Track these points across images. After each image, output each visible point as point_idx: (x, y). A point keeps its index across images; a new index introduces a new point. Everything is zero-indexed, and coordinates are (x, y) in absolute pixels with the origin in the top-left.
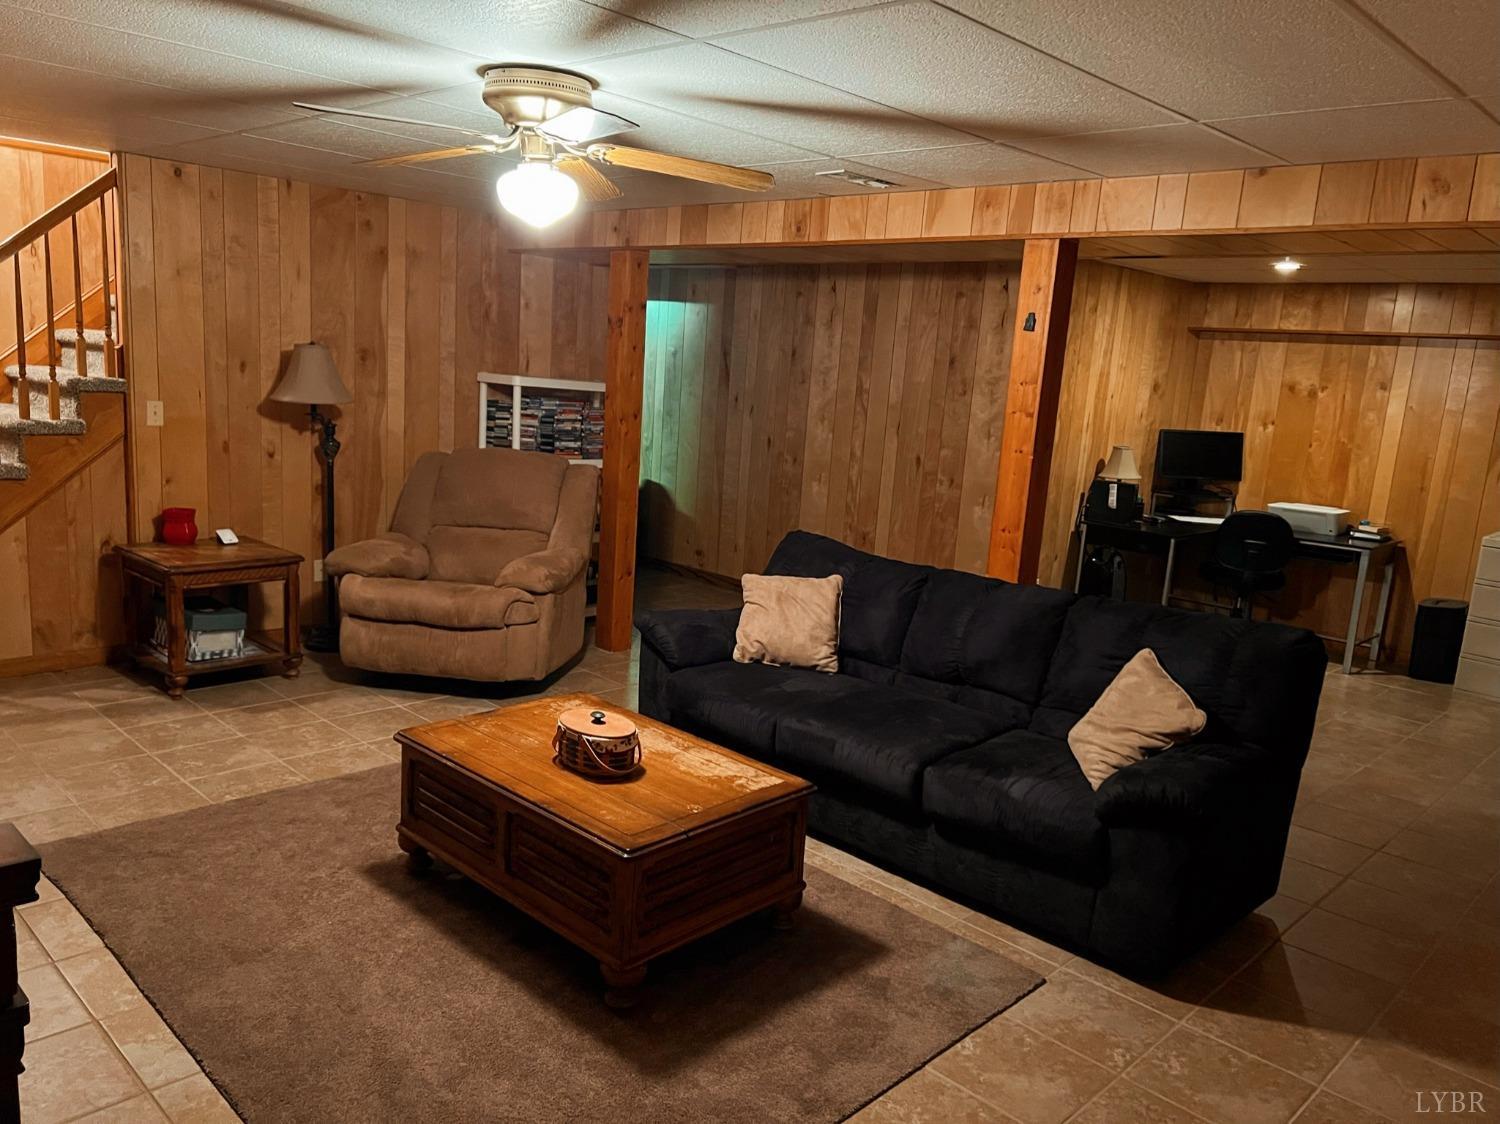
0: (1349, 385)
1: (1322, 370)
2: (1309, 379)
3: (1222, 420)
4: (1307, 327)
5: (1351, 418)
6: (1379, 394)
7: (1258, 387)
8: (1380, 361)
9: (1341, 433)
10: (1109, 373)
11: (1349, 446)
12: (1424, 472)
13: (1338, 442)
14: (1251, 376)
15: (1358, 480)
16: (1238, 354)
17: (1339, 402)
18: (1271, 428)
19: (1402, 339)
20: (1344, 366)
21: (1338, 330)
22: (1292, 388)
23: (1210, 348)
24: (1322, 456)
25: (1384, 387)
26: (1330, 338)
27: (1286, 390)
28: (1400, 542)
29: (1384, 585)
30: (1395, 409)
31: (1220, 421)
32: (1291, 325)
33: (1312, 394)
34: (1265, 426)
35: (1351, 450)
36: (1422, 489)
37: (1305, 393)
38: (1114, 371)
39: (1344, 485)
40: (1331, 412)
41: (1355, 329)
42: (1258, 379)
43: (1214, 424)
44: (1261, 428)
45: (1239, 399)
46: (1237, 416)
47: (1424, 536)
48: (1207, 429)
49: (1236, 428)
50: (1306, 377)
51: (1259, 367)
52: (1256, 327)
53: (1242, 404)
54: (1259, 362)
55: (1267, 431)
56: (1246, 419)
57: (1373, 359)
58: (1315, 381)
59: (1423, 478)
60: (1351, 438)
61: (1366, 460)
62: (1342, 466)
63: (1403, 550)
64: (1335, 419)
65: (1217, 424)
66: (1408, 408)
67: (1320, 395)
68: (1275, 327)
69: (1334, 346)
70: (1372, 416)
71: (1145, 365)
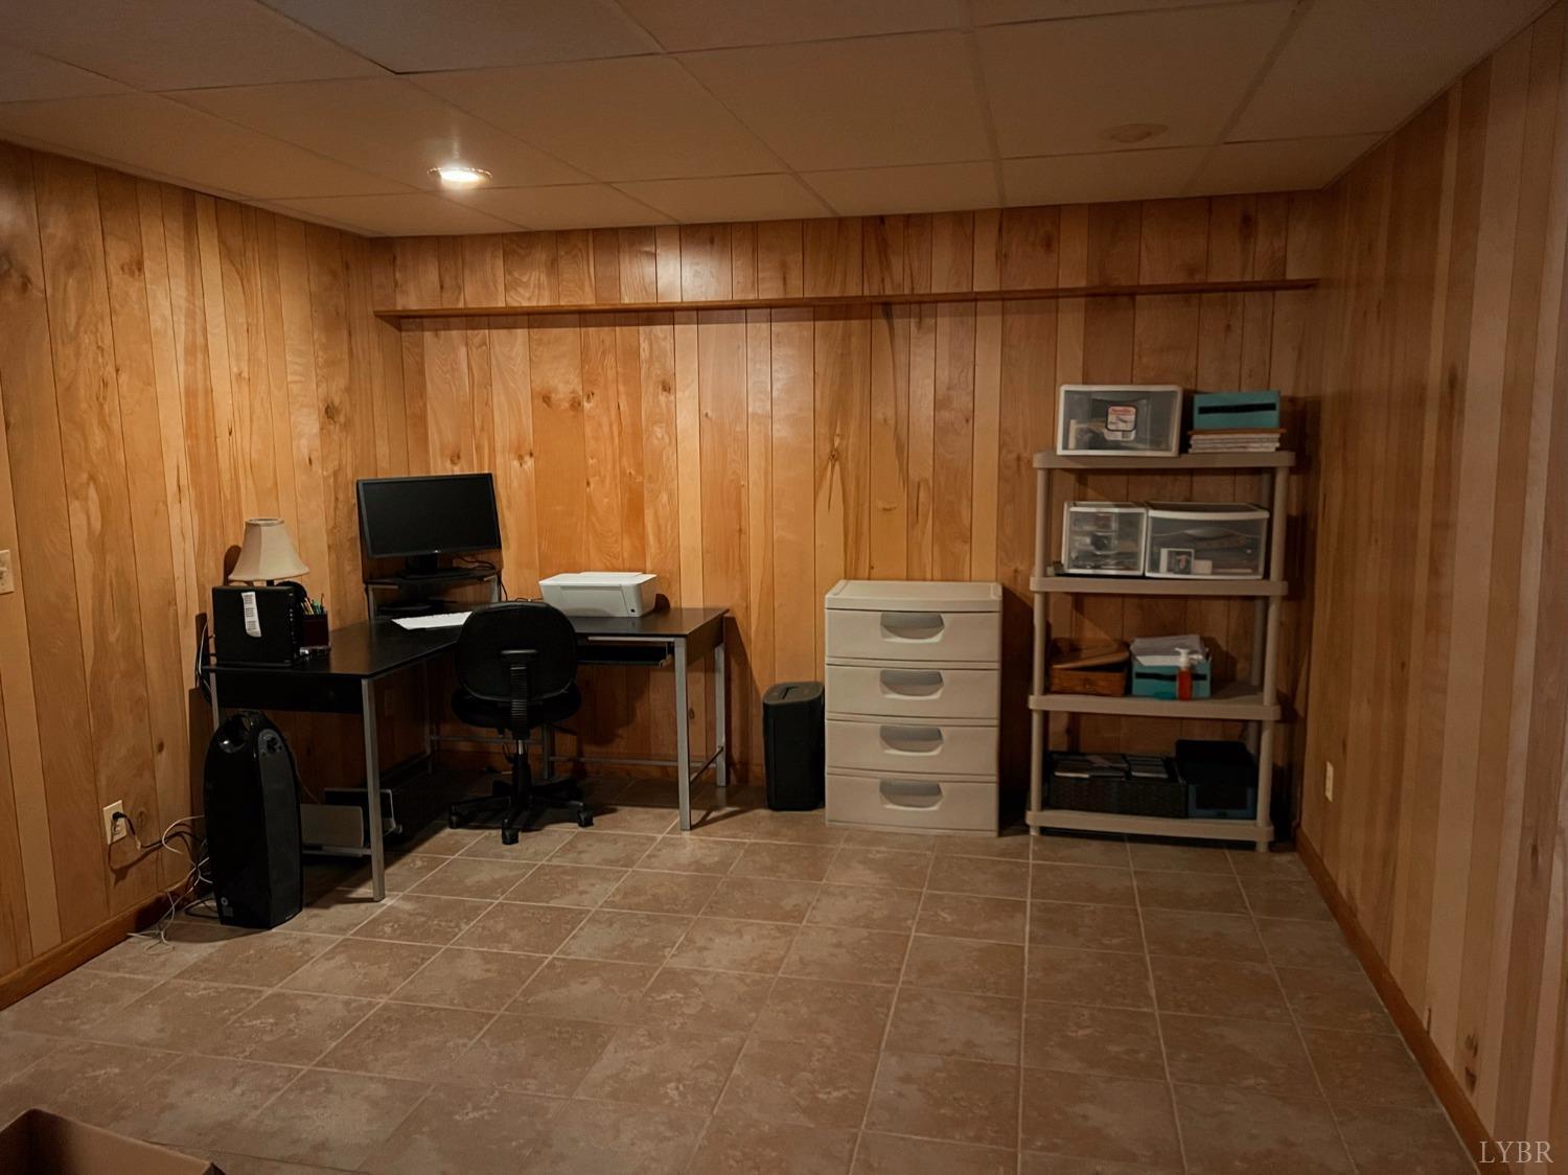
0: (622, 388)
1: (582, 368)
2: (567, 382)
3: (459, 457)
4: (545, 301)
5: (635, 437)
6: (662, 398)
7: (499, 399)
8: (655, 347)
9: (625, 462)
10: (209, 392)
11: (639, 479)
12: (738, 507)
13: (623, 473)
14: (488, 384)
15: (659, 527)
16: (463, 351)
17: (613, 412)
18: (529, 463)
19: (677, 314)
20: (610, 360)
21: (588, 303)
22: (547, 399)
23: (420, 344)
24: (606, 497)
25: (667, 388)
26: (583, 317)
27: (539, 401)
28: (727, 611)
29: (717, 675)
30: (686, 418)
31: (455, 458)
32: (524, 299)
33: (576, 405)
34: (521, 458)
35: (642, 484)
36: (740, 530)
37: (566, 405)
38: (222, 385)
39: (642, 537)
40: (606, 429)
41: (610, 302)
42: (497, 387)
43: (448, 464)
44: (516, 463)
45: (478, 423)
46: (479, 448)
47: (754, 597)
48: (441, 473)
49: (481, 467)
50: (564, 381)
51: (495, 370)
52: (472, 305)
53: (482, 429)
54: (494, 362)
55: (525, 466)
56: (492, 450)
57: (644, 345)
58: (575, 383)
59: (740, 515)
60: (639, 466)
61: (664, 497)
62: (634, 510)
63: (733, 620)
64: (612, 442)
65: (453, 463)
66: (703, 417)
67: (586, 405)
68: (501, 304)
69: (591, 330)
70: (659, 431)
71: (295, 373)
